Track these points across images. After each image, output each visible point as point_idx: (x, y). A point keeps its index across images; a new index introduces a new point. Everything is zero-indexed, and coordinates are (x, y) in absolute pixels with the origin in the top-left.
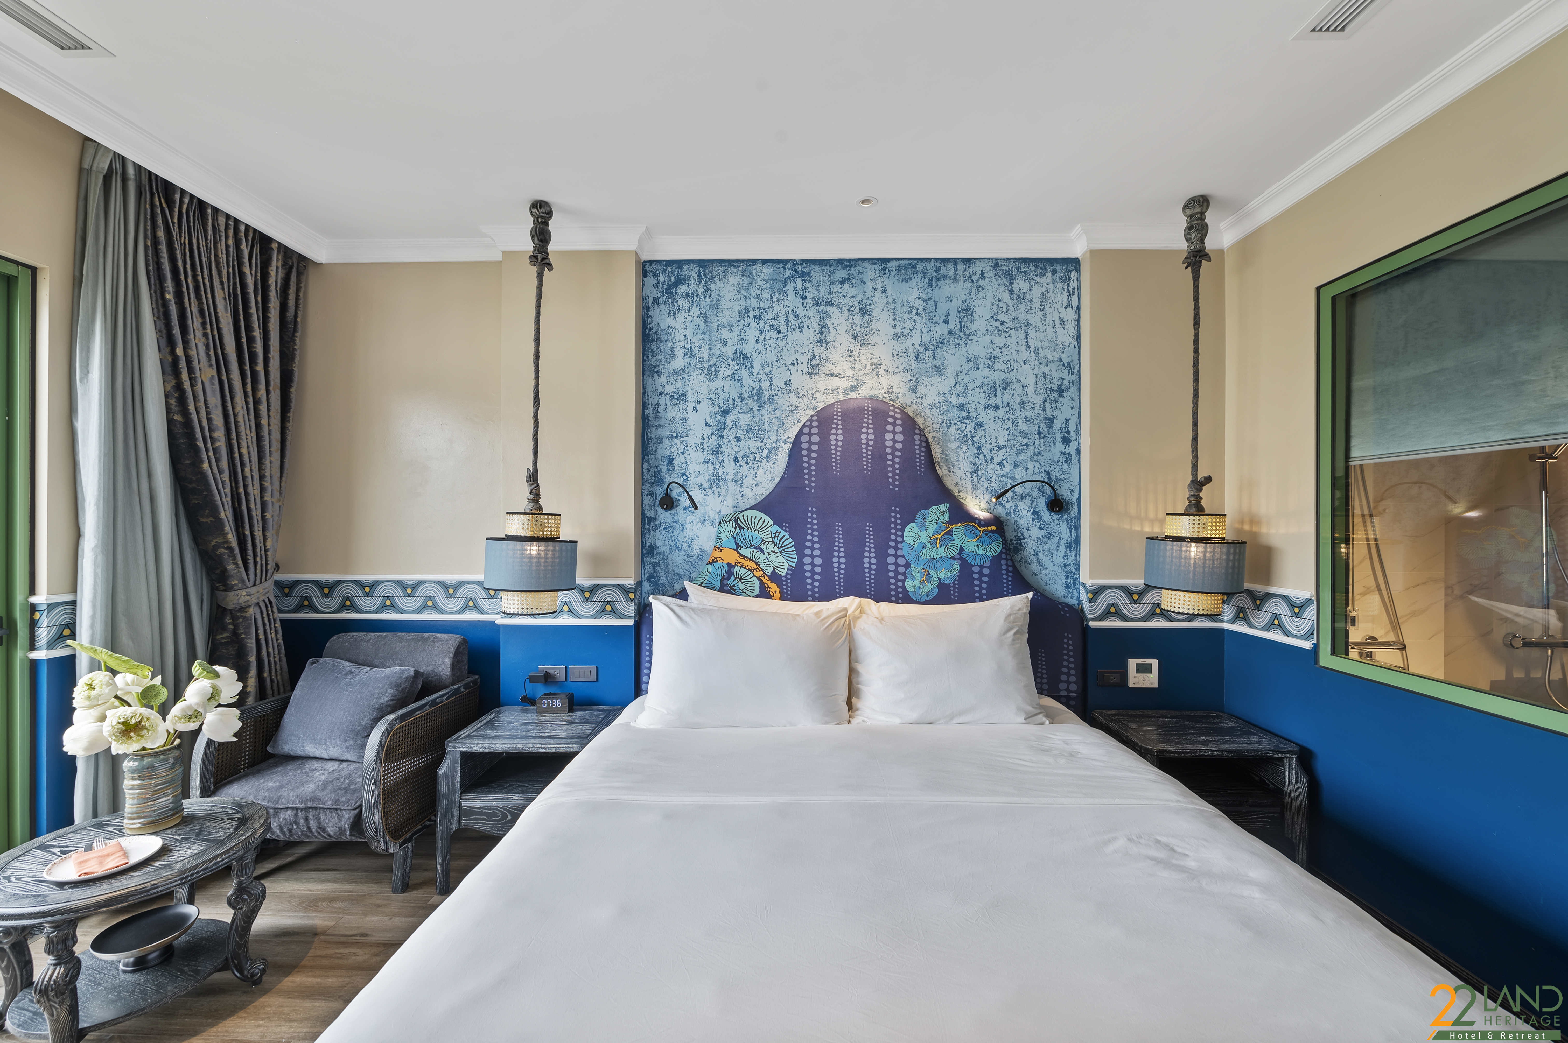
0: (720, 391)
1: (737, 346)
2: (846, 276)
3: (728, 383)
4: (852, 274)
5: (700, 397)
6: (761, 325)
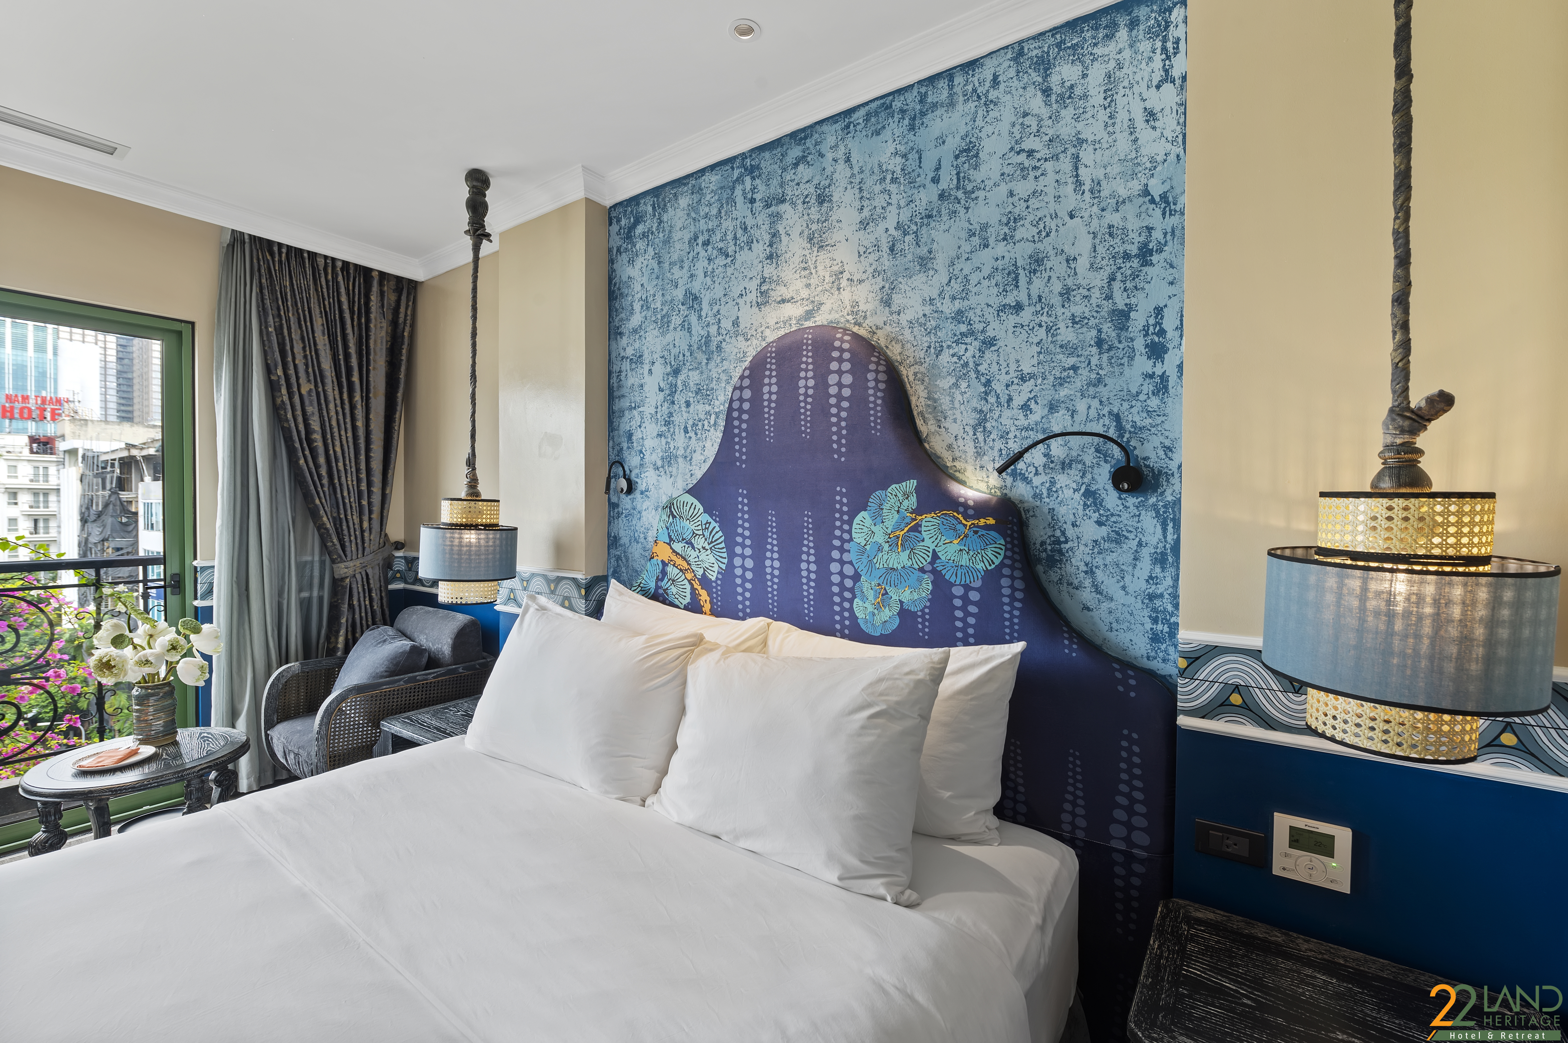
0: (671, 346)
1: (687, 286)
2: (801, 154)
3: (679, 333)
4: (808, 148)
5: (655, 356)
6: (709, 252)
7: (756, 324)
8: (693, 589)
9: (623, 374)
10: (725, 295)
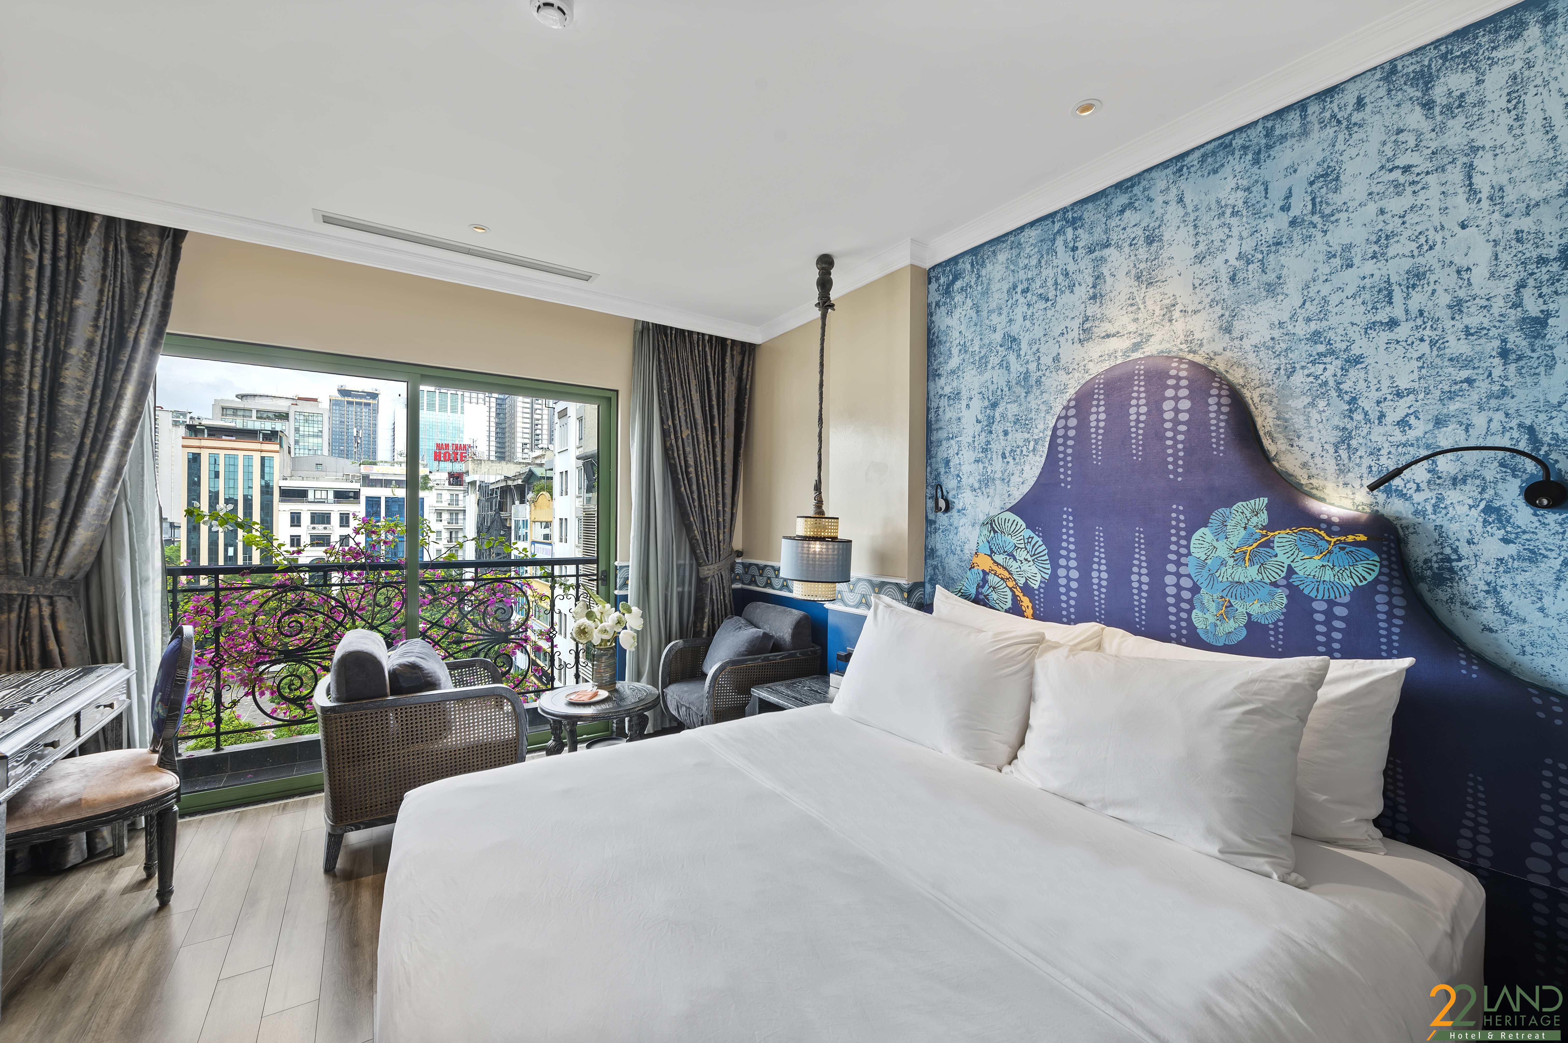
0: (989, 383)
1: (1006, 330)
2: (1127, 201)
3: (997, 371)
4: (1135, 195)
5: (973, 393)
6: (1028, 299)
7: (1078, 358)
8: (1014, 596)
9: (941, 410)
10: (1045, 335)
